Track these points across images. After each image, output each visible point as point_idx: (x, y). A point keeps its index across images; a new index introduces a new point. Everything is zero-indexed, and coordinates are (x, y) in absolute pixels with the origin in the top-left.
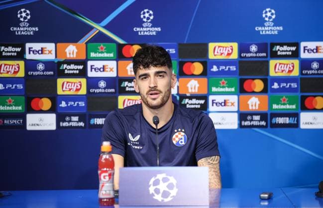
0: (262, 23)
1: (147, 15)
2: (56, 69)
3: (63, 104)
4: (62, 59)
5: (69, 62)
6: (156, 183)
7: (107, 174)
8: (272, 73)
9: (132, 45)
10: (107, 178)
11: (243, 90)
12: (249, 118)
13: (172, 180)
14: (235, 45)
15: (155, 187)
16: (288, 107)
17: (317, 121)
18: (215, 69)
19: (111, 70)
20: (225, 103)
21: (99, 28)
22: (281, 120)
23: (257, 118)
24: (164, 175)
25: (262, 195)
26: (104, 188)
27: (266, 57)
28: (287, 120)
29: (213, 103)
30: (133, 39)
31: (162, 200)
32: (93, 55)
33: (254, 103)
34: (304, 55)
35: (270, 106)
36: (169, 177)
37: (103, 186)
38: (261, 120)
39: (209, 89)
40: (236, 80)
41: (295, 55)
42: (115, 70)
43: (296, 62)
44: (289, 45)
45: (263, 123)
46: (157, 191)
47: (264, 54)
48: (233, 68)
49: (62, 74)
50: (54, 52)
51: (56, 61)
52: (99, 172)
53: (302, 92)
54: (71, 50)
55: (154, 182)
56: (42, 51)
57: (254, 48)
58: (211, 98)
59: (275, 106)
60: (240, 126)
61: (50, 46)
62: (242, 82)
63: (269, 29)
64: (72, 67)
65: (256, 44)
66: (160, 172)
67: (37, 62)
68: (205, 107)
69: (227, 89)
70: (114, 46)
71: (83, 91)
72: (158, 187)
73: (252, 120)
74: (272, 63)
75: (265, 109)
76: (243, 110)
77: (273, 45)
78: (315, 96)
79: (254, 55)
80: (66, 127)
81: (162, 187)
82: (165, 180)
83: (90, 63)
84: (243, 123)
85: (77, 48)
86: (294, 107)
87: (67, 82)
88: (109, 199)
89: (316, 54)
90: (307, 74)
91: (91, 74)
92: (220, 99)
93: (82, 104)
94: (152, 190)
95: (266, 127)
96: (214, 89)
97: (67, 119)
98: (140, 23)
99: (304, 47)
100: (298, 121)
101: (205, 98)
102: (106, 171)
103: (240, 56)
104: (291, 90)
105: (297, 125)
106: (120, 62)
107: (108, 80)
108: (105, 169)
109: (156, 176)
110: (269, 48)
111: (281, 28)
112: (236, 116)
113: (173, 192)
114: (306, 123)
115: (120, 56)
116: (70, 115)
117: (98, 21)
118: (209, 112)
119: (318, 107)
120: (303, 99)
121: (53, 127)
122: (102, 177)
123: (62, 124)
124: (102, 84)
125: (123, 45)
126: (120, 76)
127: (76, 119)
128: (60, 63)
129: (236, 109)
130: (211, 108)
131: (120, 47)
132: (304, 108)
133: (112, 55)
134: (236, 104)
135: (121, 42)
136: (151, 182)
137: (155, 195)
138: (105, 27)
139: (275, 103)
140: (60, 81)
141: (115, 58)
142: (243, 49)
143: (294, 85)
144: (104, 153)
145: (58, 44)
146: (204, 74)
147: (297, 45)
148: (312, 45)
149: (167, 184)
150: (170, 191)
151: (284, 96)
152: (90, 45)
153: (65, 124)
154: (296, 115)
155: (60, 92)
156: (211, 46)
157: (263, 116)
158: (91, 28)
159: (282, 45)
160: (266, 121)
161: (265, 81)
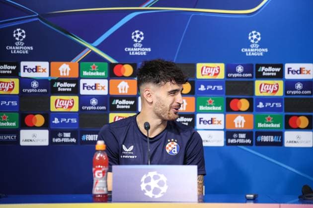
0: (248, 45)
1: (138, 36)
2: (50, 86)
3: (56, 121)
4: (56, 78)
5: (62, 80)
7: (101, 171)
8: (257, 93)
9: (123, 64)
10: (101, 175)
11: (229, 109)
12: (235, 136)
13: (163, 178)
14: (222, 66)
15: (146, 184)
16: (273, 125)
17: (301, 140)
18: (202, 88)
19: (103, 88)
20: (212, 121)
21: (91, 48)
22: (265, 139)
23: (243, 136)
24: (155, 173)
25: (248, 196)
26: (98, 185)
27: (252, 77)
28: (271, 139)
29: (200, 121)
30: (125, 58)
31: (153, 197)
32: (85, 73)
33: (240, 121)
34: (288, 76)
35: (255, 125)
36: (159, 175)
37: (97, 183)
38: (247, 138)
39: (197, 107)
40: (222, 99)
42: (106, 88)
43: (281, 83)
44: (274, 66)
45: (249, 141)
46: (148, 188)
47: (250, 75)
48: (220, 88)
49: (56, 92)
50: (47, 70)
51: (50, 80)
52: (94, 169)
53: (286, 111)
54: (65, 69)
55: (145, 179)
56: (37, 69)
57: (240, 69)
58: (198, 116)
59: (260, 125)
60: (227, 143)
61: (45, 65)
62: (228, 101)
63: (254, 51)
64: (65, 84)
65: (242, 65)
66: (152, 170)
67: (31, 80)
68: (193, 124)
69: (214, 108)
71: (76, 108)
72: (149, 184)
73: (238, 138)
74: (258, 83)
75: (250, 128)
76: (229, 128)
77: (258, 66)
78: (299, 116)
79: (241, 75)
80: (58, 143)
81: (153, 184)
82: (156, 177)
83: (82, 82)
84: (229, 141)
85: (70, 67)
86: (278, 126)
87: (60, 100)
88: (103, 195)
89: (300, 75)
90: (291, 94)
91: (83, 92)
92: (207, 117)
93: (74, 121)
94: (143, 186)
95: (251, 145)
96: (201, 108)
97: (60, 135)
98: (131, 44)
99: (289, 69)
100: (282, 139)
101: (193, 116)
102: (100, 169)
103: (226, 76)
104: (275, 109)
105: (281, 143)
106: (111, 81)
107: (99, 97)
108: (99, 166)
109: (147, 174)
110: (254, 69)
111: (266, 50)
112: (222, 133)
113: (164, 189)
114: (290, 142)
116: (63, 132)
117: (91, 41)
119: (301, 126)
120: (287, 118)
121: (46, 143)
122: (96, 174)
123: (54, 140)
124: (94, 102)
125: (115, 65)
127: (68, 135)
128: (53, 81)
129: (222, 127)
130: (199, 126)
131: (111, 66)
132: (288, 127)
133: (103, 74)
134: (223, 122)
135: (113, 61)
136: (143, 179)
137: (147, 191)
138: (98, 47)
139: (260, 122)
140: (53, 98)
141: (107, 76)
142: (230, 69)
143: (279, 105)
144: (98, 151)
145: (52, 63)
146: (192, 93)
147: (281, 66)
148: (296, 66)
149: (157, 181)
150: (161, 188)
151: (269, 115)
152: (82, 64)
153: (58, 140)
154: (280, 134)
155: (53, 109)
156: (199, 66)
157: (249, 134)
158: (84, 48)
159: (267, 66)
160: (252, 139)
161: (251, 101)
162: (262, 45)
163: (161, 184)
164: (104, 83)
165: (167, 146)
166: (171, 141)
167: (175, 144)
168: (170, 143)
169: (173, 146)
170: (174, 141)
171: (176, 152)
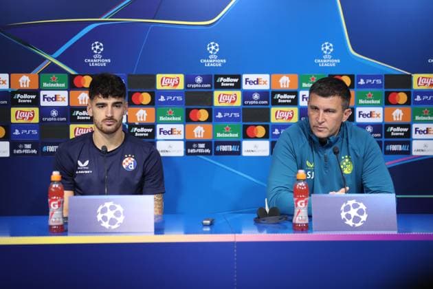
0: (207, 56)
1: (97, 47)
3: (17, 132)
4: (16, 89)
5: (23, 92)
6: (104, 211)
7: (57, 202)
8: (216, 103)
9: (83, 76)
10: (57, 206)
11: (189, 120)
12: (195, 146)
13: (119, 208)
14: (182, 77)
15: (103, 215)
16: (231, 135)
17: (258, 149)
18: (162, 99)
19: (63, 99)
20: (172, 132)
21: (51, 59)
22: (224, 148)
23: (202, 146)
24: (111, 204)
25: (204, 222)
26: (54, 216)
27: (211, 88)
28: (230, 148)
29: (160, 131)
30: (84, 70)
31: (110, 227)
32: (45, 85)
33: (199, 131)
34: (246, 87)
35: (214, 135)
36: (116, 206)
37: (52, 214)
38: (206, 148)
39: (157, 118)
40: (182, 110)
41: (238, 86)
42: (67, 99)
43: (239, 93)
44: (232, 77)
45: (208, 151)
46: (105, 219)
47: (209, 86)
48: (180, 98)
49: (16, 104)
50: (7, 82)
51: (10, 91)
52: (49, 200)
53: (243, 121)
54: (25, 81)
55: (102, 210)
57: (199, 80)
58: (159, 127)
59: (219, 135)
60: (186, 153)
61: (5, 77)
62: (188, 111)
63: (213, 61)
64: (26, 96)
65: (201, 76)
66: (108, 201)
68: (153, 135)
69: (174, 119)
70: (66, 76)
71: (36, 120)
72: (105, 214)
73: (197, 148)
74: (216, 93)
75: (209, 138)
76: (188, 138)
77: (217, 77)
78: (256, 126)
79: (200, 86)
80: (19, 155)
81: (110, 214)
82: (112, 208)
83: (42, 93)
84: (189, 151)
85: (30, 78)
86: (237, 135)
87: (21, 111)
88: (59, 226)
89: (257, 86)
90: (248, 105)
91: (43, 103)
92: (167, 127)
93: (35, 132)
94: (99, 217)
95: (211, 154)
96: (161, 118)
97: (21, 146)
98: (91, 55)
99: (246, 79)
100: (240, 149)
101: (153, 126)
102: (56, 200)
103: (186, 87)
104: (234, 119)
105: (239, 153)
106: (71, 92)
108: (55, 198)
109: (103, 204)
111: (225, 61)
112: (182, 144)
113: (120, 220)
114: (248, 151)
115: (72, 86)
116: (23, 143)
117: (51, 53)
118: (157, 140)
119: (258, 136)
120: (245, 128)
121: (7, 154)
122: (52, 205)
123: (15, 151)
124: (54, 113)
125: (74, 76)
126: (71, 105)
127: (28, 146)
128: (14, 93)
129: (182, 138)
130: (159, 136)
131: (71, 77)
132: (246, 137)
133: (63, 85)
134: (182, 133)
135: (73, 72)
136: (99, 210)
137: (103, 222)
138: (57, 59)
139: (218, 132)
140: (14, 110)
141: (67, 88)
142: (189, 80)
143: (237, 115)
144: (54, 182)
145: (12, 75)
146: (152, 104)
147: (239, 77)
148: (253, 77)
149: (114, 211)
150: (117, 219)
151: (227, 125)
152: (42, 75)
153: (19, 151)
154: (238, 144)
155: (13, 120)
156: (159, 77)
157: (208, 144)
158: (44, 59)
159: (225, 77)
160: (211, 149)
161: (210, 111)
162: (220, 56)
163: (118, 214)
164: (64, 94)
165: (124, 161)
166: (128, 157)
167: (132, 159)
168: (127, 159)
169: (130, 161)
170: (131, 157)
171: (133, 168)
